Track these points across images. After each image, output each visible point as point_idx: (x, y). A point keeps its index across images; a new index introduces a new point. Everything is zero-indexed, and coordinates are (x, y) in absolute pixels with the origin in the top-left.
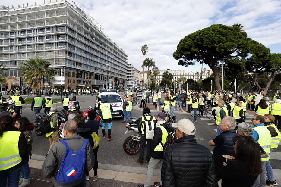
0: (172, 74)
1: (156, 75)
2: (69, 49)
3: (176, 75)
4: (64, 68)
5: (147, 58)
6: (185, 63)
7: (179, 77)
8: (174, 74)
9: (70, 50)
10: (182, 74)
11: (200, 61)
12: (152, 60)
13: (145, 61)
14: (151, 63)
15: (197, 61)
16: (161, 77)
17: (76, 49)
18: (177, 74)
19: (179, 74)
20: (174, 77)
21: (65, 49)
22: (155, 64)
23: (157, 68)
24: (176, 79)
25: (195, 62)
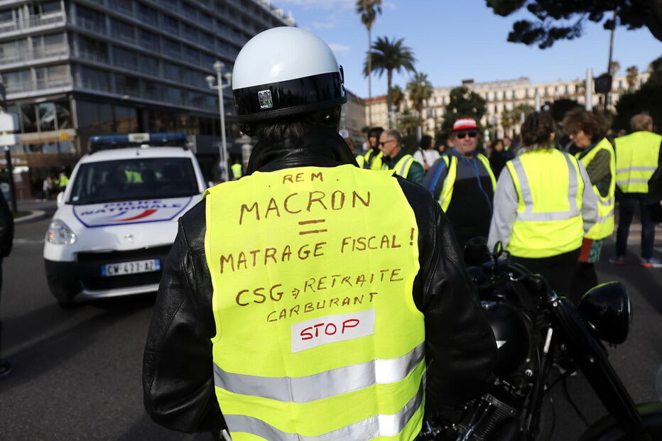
0: (483, 96)
1: (418, 106)
2: (79, 23)
3: (496, 100)
4: (71, 97)
5: (380, 40)
6: (540, 31)
7: (510, 106)
8: (491, 97)
9: (83, 29)
10: (520, 94)
11: (604, 21)
12: (399, 43)
13: (373, 50)
14: (400, 56)
15: (592, 18)
16: (440, 112)
17: (108, 23)
18: (500, 96)
19: (509, 95)
20: (491, 108)
21: (62, 24)
22: (412, 59)
23: (422, 77)
24: (499, 116)
25: (583, 22)
